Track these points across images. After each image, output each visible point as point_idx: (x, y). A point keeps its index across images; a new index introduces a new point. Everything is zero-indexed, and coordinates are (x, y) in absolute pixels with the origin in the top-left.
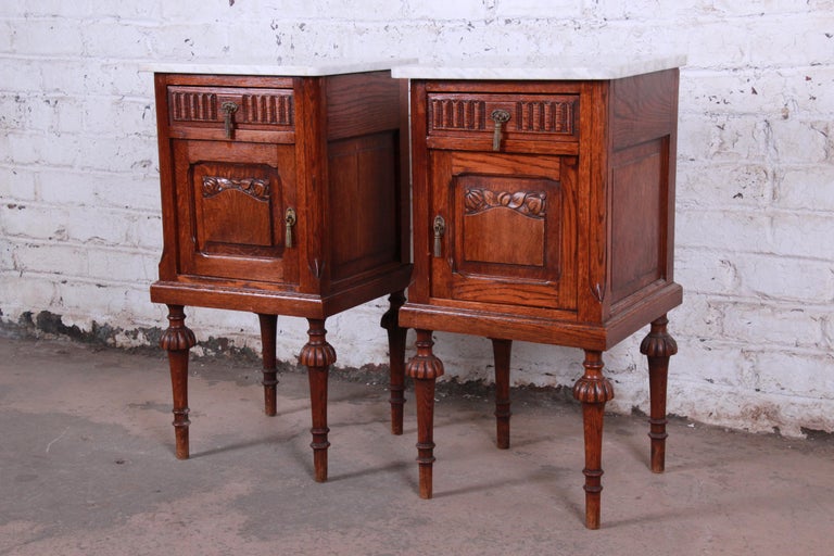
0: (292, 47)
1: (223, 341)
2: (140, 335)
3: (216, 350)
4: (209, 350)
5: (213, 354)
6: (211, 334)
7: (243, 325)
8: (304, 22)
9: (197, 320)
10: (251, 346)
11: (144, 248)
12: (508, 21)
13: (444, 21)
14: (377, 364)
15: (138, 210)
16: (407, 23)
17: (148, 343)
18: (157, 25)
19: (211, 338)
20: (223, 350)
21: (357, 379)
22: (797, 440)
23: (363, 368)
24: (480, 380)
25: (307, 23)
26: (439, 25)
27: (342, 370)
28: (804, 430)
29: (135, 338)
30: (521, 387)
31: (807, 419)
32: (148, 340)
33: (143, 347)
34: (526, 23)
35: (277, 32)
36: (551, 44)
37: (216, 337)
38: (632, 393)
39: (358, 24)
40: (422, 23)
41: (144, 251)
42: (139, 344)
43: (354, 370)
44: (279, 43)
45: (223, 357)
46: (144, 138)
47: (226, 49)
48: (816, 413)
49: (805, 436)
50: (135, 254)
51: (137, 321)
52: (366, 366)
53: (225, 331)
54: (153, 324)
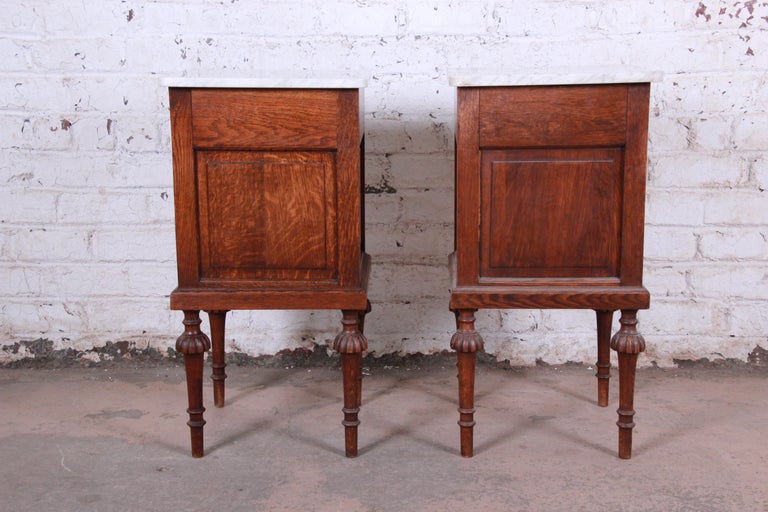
0: (199, 60)
1: (123, 345)
2: (22, 349)
3: (115, 354)
4: (106, 355)
5: (112, 358)
6: (108, 339)
7: (145, 328)
8: (210, 37)
9: (91, 327)
10: (155, 346)
11: (24, 261)
12: (418, 37)
13: (355, 37)
14: (293, 349)
15: (18, 223)
16: (319, 38)
17: (33, 356)
18: (39, 38)
19: (108, 343)
20: (122, 353)
21: (273, 365)
22: (673, 369)
23: (278, 354)
24: (396, 352)
25: (215, 38)
26: (351, 40)
28: (676, 361)
29: (15, 352)
30: (435, 354)
31: (678, 352)
32: (32, 352)
33: (26, 360)
34: (436, 39)
35: (181, 46)
36: (458, 57)
37: (114, 342)
39: (268, 39)
40: (335, 39)
41: (25, 264)
42: (22, 357)
43: (269, 357)
44: (184, 57)
45: (122, 360)
46: (23, 151)
47: (123, 62)
48: (685, 346)
49: (677, 365)
50: (13, 268)
51: (16, 335)
52: (281, 352)
53: (125, 335)
54: (37, 336)
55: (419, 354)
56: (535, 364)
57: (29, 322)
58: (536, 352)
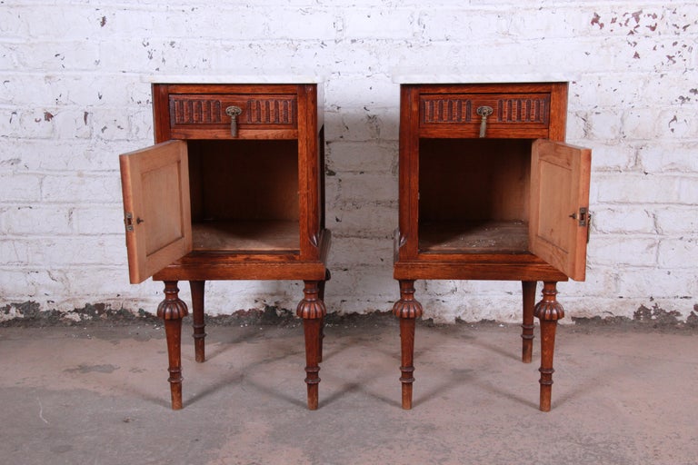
0: (164, 60)
1: (100, 307)
2: (13, 310)
3: (93, 315)
4: (86, 315)
5: (90, 318)
6: (87, 302)
7: (119, 292)
8: (173, 40)
9: (72, 291)
10: (128, 308)
11: (13, 234)
12: (353, 41)
13: (300, 40)
14: (247, 310)
15: (8, 202)
16: (267, 41)
17: (22, 316)
18: (24, 41)
19: (87, 305)
20: (100, 314)
21: (230, 324)
22: (571, 326)
23: (234, 314)
24: (336, 312)
25: (176, 40)
26: (296, 43)
27: (216, 318)
28: (573, 319)
29: (7, 313)
30: (369, 314)
31: (575, 311)
32: (21, 313)
33: (16, 319)
34: (368, 42)
35: (148, 48)
36: (389, 58)
37: (92, 304)
38: (455, 308)
39: (225, 43)
40: (282, 42)
41: (14, 237)
42: (11, 318)
43: (226, 316)
44: (151, 58)
45: (101, 319)
46: (10, 139)
47: (97, 62)
48: (581, 306)
49: (574, 322)
50: (5, 240)
51: (8, 298)
52: (237, 312)
53: (103, 298)
54: (26, 299)
55: (355, 314)
56: (454, 322)
57: (18, 287)
58: (456, 312)
